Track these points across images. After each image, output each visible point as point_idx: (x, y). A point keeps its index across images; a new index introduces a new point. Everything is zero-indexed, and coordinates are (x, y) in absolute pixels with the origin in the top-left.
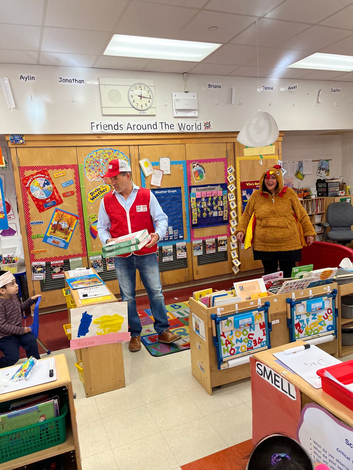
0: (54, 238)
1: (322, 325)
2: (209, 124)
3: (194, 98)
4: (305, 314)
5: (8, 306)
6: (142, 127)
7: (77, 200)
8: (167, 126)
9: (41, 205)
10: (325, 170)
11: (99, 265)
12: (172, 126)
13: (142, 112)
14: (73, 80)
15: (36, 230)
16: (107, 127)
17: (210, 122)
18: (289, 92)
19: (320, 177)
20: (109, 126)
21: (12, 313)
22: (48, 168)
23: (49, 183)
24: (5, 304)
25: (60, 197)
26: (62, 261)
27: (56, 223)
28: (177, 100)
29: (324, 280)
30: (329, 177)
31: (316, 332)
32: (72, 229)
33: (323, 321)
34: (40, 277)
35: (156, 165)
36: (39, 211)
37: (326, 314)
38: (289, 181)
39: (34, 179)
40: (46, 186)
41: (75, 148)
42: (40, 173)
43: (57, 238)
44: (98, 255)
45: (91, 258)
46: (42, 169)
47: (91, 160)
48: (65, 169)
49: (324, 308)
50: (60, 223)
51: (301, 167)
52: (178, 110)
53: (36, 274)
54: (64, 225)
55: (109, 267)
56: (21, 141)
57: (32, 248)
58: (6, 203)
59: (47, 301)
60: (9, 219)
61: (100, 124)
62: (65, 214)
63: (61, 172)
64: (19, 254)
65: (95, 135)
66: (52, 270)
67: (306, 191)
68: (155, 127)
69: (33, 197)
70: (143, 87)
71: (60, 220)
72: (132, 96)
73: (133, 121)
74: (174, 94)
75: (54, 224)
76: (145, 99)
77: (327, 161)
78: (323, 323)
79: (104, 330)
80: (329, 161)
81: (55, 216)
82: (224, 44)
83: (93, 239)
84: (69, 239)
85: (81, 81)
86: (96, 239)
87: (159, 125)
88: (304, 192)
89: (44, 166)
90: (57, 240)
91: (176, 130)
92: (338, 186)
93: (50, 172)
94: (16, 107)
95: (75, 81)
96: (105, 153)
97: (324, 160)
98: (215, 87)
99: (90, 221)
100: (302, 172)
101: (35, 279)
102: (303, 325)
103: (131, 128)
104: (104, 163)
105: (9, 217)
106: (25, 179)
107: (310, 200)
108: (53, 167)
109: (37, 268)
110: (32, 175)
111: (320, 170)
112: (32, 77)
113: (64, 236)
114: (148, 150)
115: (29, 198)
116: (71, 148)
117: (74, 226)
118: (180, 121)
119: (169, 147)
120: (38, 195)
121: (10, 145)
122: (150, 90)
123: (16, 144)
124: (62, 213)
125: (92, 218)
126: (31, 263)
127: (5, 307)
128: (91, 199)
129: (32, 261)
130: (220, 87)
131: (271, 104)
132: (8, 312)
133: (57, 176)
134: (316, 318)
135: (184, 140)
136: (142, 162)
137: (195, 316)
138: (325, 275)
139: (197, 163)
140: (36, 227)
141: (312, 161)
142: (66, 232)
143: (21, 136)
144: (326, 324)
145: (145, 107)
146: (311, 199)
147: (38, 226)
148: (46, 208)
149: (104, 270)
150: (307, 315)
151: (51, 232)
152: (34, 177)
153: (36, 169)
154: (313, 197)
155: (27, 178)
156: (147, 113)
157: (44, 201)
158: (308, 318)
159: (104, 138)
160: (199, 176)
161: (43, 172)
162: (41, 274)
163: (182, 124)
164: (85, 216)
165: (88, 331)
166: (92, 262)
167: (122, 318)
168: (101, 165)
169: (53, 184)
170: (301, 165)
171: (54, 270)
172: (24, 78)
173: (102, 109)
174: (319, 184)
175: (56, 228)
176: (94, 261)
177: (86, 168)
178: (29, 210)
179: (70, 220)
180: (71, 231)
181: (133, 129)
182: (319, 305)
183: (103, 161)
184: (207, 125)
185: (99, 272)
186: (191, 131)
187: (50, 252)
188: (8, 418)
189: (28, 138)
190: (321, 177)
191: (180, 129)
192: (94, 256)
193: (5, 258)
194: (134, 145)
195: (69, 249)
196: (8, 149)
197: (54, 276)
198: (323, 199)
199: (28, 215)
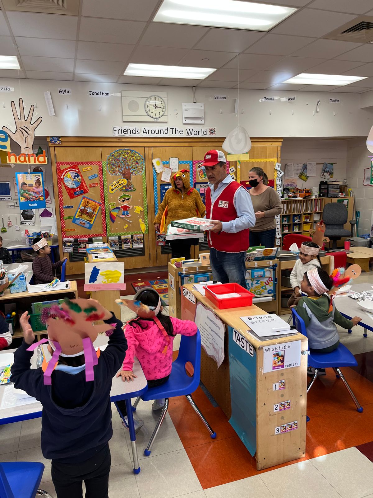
0: (81, 220)
1: (264, 289)
2: (214, 130)
3: (201, 108)
4: (250, 279)
5: (43, 262)
6: (155, 132)
7: (101, 191)
8: (177, 131)
9: (72, 193)
10: (328, 173)
11: (116, 244)
12: (181, 131)
13: (156, 119)
14: (101, 93)
15: (67, 213)
16: (126, 131)
17: (214, 128)
18: (289, 102)
19: (323, 179)
20: (128, 130)
21: (46, 268)
22: (78, 164)
23: (78, 176)
24: (41, 261)
25: (87, 187)
26: (87, 239)
27: (83, 208)
28: (186, 110)
29: (267, 257)
30: (332, 180)
31: (259, 293)
32: (96, 213)
33: (265, 286)
34: (69, 250)
35: (166, 164)
36: (70, 198)
37: (267, 281)
38: (293, 182)
39: (67, 172)
40: (76, 178)
41: (100, 148)
42: (72, 167)
43: (83, 220)
44: (115, 236)
45: (109, 238)
46: (74, 164)
47: (113, 158)
48: (91, 165)
49: (264, 276)
50: (86, 208)
51: (305, 169)
52: (186, 118)
53: (66, 248)
54: (89, 210)
55: (124, 247)
56: (58, 142)
57: (64, 227)
58: (45, 190)
59: (74, 270)
60: (48, 203)
61: (121, 129)
62: (90, 201)
63: (88, 168)
64: (54, 232)
65: (117, 138)
66: (79, 245)
67: (307, 191)
68: (166, 132)
69: (66, 187)
70: (157, 98)
71: (87, 206)
72: (148, 106)
73: (148, 127)
74: (184, 104)
75: (81, 208)
76: (159, 108)
77: (332, 164)
78: (264, 287)
79: (107, 280)
80: (334, 165)
81: (82, 202)
82: (219, 69)
83: (111, 222)
84: (92, 221)
85: (107, 94)
86: (115, 222)
87: (170, 130)
88: (306, 192)
89: (75, 162)
90: (83, 222)
91: (184, 134)
92: (339, 188)
93: (79, 167)
94: (56, 114)
95: (102, 94)
96: (124, 153)
97: (329, 163)
98: (221, 98)
99: (110, 208)
100: (305, 174)
101: (65, 252)
102: (248, 287)
103: (146, 132)
104: (123, 161)
105: (47, 202)
106: (60, 172)
107: (309, 200)
108: (82, 163)
109: (67, 243)
110: (66, 169)
111: (324, 172)
112: (69, 91)
113: (89, 219)
114: (160, 151)
115: (63, 187)
116: (97, 148)
117: (97, 212)
118: (189, 127)
119: (178, 149)
120: (70, 184)
121: (50, 145)
122: (164, 101)
123: (54, 144)
124: (88, 200)
125: (112, 206)
126: (63, 239)
127: (41, 262)
128: (111, 190)
129: (63, 237)
130: (225, 98)
131: (271, 114)
132: (43, 266)
133: (85, 170)
134: (259, 283)
135: (191, 144)
136: (155, 161)
137: (171, 275)
138: (267, 252)
139: (202, 163)
140: (68, 211)
141: (317, 164)
142: (90, 215)
143: (59, 138)
144: (267, 289)
145: (158, 116)
146: (311, 199)
147: (69, 209)
148: (75, 196)
149: (120, 249)
150: (252, 281)
151: (79, 215)
152: (67, 171)
153: (69, 164)
154: (314, 197)
155: (62, 171)
156: (160, 120)
157: (74, 190)
158: (253, 283)
159: (124, 140)
160: (203, 175)
161: (74, 167)
162: (69, 248)
163: (190, 130)
164: (106, 204)
165: (96, 280)
166: (111, 241)
167: (120, 273)
168: (120, 162)
169: (81, 176)
170: (305, 167)
171: (80, 246)
172: (62, 92)
173: (123, 117)
174: (322, 186)
175: (83, 212)
176: (112, 241)
177: (108, 164)
178: (62, 197)
179: (94, 206)
180: (95, 215)
181: (148, 133)
182: (260, 273)
183: (122, 159)
184: (212, 131)
185: (116, 250)
186: (197, 136)
187: (77, 231)
188: (43, 304)
189: (64, 140)
190: (325, 179)
191: (188, 134)
192: (112, 236)
193: (43, 233)
194: (148, 147)
195: (92, 229)
196: (49, 148)
197: (81, 250)
198: (322, 199)
199: (62, 200)
